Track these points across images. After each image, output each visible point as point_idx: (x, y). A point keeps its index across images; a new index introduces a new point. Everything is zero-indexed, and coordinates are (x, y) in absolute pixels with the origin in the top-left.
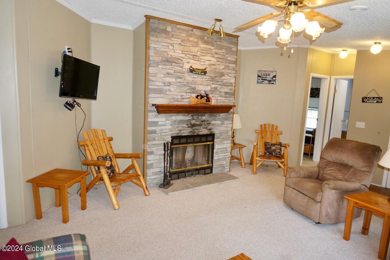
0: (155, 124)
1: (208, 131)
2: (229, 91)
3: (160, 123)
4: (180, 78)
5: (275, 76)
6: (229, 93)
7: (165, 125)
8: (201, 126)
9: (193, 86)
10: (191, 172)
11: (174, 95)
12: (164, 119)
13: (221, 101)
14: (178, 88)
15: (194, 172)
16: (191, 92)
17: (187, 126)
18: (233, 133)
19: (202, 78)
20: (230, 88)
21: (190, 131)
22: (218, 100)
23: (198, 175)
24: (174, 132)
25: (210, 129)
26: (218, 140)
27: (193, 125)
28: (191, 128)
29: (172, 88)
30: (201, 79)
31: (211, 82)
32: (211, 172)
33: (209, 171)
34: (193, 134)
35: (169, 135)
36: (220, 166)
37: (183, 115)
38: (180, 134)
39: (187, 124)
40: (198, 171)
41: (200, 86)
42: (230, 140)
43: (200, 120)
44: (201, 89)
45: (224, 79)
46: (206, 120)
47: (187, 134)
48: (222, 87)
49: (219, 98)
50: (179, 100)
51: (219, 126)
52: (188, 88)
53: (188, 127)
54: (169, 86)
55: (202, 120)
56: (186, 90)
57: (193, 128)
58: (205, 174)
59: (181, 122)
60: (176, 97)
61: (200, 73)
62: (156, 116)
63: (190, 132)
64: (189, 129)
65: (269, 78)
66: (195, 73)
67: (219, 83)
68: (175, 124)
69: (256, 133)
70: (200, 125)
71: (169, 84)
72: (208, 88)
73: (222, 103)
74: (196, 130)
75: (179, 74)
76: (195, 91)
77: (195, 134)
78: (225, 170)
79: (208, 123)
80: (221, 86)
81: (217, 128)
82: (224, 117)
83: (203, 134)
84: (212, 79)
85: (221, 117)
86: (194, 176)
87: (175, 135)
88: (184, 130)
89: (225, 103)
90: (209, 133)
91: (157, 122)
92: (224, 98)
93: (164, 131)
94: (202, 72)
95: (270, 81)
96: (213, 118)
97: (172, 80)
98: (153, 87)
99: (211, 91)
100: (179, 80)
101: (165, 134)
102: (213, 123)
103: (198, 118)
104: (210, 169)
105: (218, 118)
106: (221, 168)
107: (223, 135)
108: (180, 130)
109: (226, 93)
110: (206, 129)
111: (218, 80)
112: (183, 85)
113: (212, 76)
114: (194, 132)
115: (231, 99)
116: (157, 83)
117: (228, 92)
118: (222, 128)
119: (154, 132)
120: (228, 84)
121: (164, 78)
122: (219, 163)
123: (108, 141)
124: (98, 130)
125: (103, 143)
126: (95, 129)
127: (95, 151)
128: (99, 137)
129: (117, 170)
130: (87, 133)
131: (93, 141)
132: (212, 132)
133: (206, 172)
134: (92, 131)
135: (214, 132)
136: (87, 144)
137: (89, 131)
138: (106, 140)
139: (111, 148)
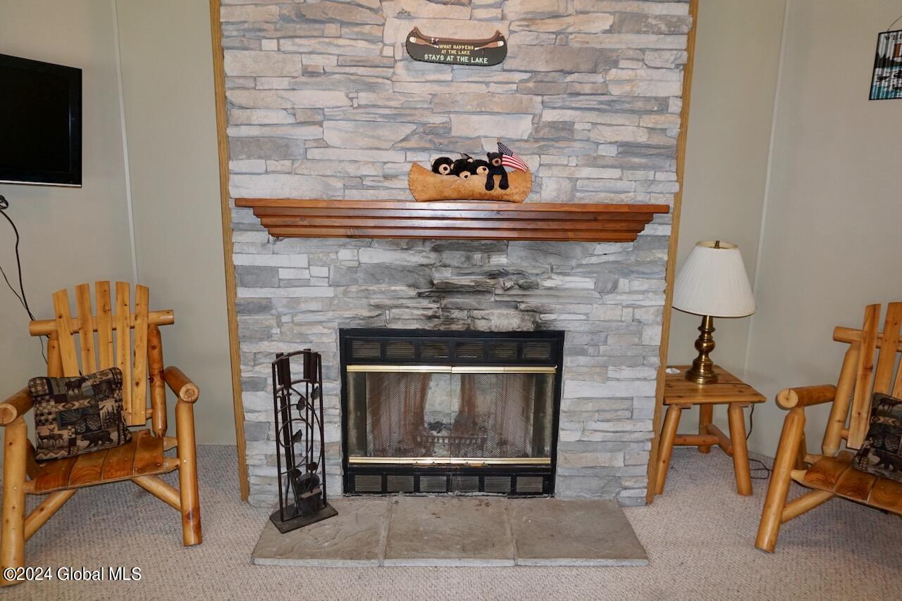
0: (264, 276)
1: (523, 320)
2: (643, 138)
3: (283, 274)
4: (371, 87)
6: (648, 146)
7: (306, 283)
8: (488, 296)
9: (437, 120)
10: (445, 478)
11: (341, 161)
12: (302, 260)
13: (597, 184)
14: (361, 130)
15: (459, 478)
16: (428, 145)
17: (413, 292)
19: (487, 84)
20: (649, 121)
21: (430, 313)
22: (579, 183)
23: (477, 493)
24: (348, 314)
25: (534, 311)
26: (582, 360)
27: (442, 291)
28: (434, 301)
29: (331, 133)
30: (484, 86)
31: (539, 99)
32: (549, 488)
33: (538, 484)
34: (442, 328)
35: (330, 321)
36: (590, 472)
37: (394, 244)
38: (378, 324)
39: (411, 282)
40: (477, 478)
41: (475, 118)
42: (651, 365)
43: (476, 270)
44: (481, 133)
45: (619, 82)
46: (510, 269)
47: (414, 326)
48: (599, 121)
49: (587, 172)
50: (367, 182)
51: (583, 298)
52: (408, 129)
53: (420, 295)
54: (320, 124)
55: (486, 269)
56: (404, 140)
57: (444, 302)
58: (513, 493)
59: (378, 273)
60: (352, 170)
61: (465, 59)
62: (263, 245)
63: (430, 318)
64: (425, 303)
66: (440, 62)
67: (582, 101)
68: (355, 281)
69: (835, 339)
70: (476, 291)
71: (315, 117)
72: (522, 128)
73: (603, 195)
74: (461, 309)
75: (361, 71)
76: (445, 141)
77: (454, 327)
78: (624, 494)
79: (521, 282)
80: (593, 117)
81: (569, 307)
82: (611, 258)
83: (494, 329)
84: (541, 85)
85: (594, 260)
86: (457, 492)
87: (353, 325)
88: (396, 307)
89: (623, 196)
90: (529, 327)
91: (274, 270)
92: (616, 173)
93: (303, 307)
94: (474, 54)
96: (553, 260)
97: (332, 98)
98: (244, 132)
99: (536, 140)
100: (364, 97)
101: (311, 318)
102: (548, 283)
103: (468, 258)
104: (541, 479)
105: (579, 266)
106: (595, 483)
107: (610, 341)
108: (377, 307)
109: (627, 148)
110: (516, 308)
111: (578, 88)
112: (383, 116)
113: (542, 68)
114: (451, 321)
115: (660, 176)
116: (259, 116)
117: (639, 146)
118: (607, 311)
119: (264, 307)
120: (639, 105)
121: (291, 93)
122: (589, 458)
123: (148, 326)
124: (120, 286)
125: (128, 330)
126: (108, 282)
127: (83, 354)
128: (116, 307)
129: (160, 426)
130: (73, 295)
131: (84, 320)
132: (546, 322)
133: (519, 488)
134: (93, 289)
135: (559, 327)
136: (57, 332)
137: (82, 290)
138: (139, 321)
139: (154, 348)
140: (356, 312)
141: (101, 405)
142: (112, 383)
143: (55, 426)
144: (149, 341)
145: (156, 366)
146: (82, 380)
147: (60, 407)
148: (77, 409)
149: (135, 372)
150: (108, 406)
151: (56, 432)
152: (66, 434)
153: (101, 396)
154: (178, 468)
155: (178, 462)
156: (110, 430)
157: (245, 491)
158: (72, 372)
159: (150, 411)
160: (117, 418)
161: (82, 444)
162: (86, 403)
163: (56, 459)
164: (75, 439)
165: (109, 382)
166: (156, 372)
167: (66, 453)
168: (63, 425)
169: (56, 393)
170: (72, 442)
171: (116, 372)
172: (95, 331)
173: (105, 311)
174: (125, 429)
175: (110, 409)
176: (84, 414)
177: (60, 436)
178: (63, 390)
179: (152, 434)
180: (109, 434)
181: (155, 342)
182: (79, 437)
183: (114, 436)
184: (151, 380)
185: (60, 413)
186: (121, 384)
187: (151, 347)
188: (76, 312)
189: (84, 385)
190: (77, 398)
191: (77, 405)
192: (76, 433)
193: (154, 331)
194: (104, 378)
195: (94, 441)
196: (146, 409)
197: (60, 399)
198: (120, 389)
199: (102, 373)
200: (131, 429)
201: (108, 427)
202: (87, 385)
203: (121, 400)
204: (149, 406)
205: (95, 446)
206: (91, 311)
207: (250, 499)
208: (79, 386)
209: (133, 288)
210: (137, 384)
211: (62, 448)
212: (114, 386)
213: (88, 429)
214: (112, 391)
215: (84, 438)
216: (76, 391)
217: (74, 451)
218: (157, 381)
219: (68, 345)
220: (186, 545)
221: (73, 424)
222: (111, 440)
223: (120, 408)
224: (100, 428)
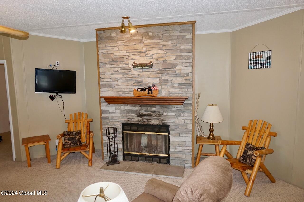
0: (106, 112)
1: (159, 122)
2: (184, 82)
3: (110, 111)
4: (127, 74)
5: (269, 58)
6: (185, 83)
7: (115, 113)
8: (152, 117)
9: (140, 80)
10: (145, 158)
11: (121, 88)
12: (114, 108)
13: (174, 92)
14: (125, 82)
15: (148, 158)
16: (138, 85)
17: (136, 116)
18: (212, 127)
19: (150, 72)
20: (185, 78)
21: (140, 120)
22: (170, 92)
23: (152, 162)
24: (123, 120)
25: (162, 120)
26: (173, 132)
27: (142, 115)
28: (141, 118)
29: (119, 83)
31: (160, 74)
32: (168, 162)
33: (165, 161)
34: (142, 123)
35: (120, 121)
36: (177, 159)
37: (132, 105)
38: (129, 122)
39: (135, 113)
40: (152, 158)
41: (148, 79)
42: (190, 134)
43: (149, 111)
44: (149, 82)
45: (178, 70)
46: (156, 111)
47: (137, 123)
48: (174, 78)
49: (172, 89)
50: (126, 93)
51: (172, 117)
52: (134, 82)
53: (138, 116)
54: (117, 81)
55: (151, 111)
56: (133, 84)
57: (142, 118)
58: (160, 163)
59: (129, 111)
60: (123, 90)
61: (144, 67)
62: (107, 105)
63: (140, 121)
64: (139, 118)
65: (262, 60)
66: (139, 68)
67: (169, 75)
68: (124, 113)
69: (243, 129)
70: (149, 115)
71: (116, 80)
72: (157, 80)
73: (176, 94)
74: (146, 119)
75: (124, 70)
76: (141, 84)
77: (145, 123)
78: (186, 165)
79: (159, 114)
80: (173, 78)
81: (169, 119)
82: (178, 108)
83: (153, 124)
84: (161, 71)
85: (174, 109)
86: (147, 162)
87: (124, 122)
88: (133, 119)
89: (180, 95)
90: (161, 124)
91: (109, 110)
92: (178, 90)
93: (114, 118)
94: (146, 66)
95: (263, 64)
96: (165, 109)
97: (120, 76)
98: (103, 83)
99: (161, 83)
100: (125, 75)
101: (116, 120)
102: (164, 114)
103: (147, 108)
104: (166, 160)
105: (172, 110)
106: (179, 162)
107: (179, 127)
108: (129, 118)
109: (181, 84)
110: (158, 119)
111: (169, 72)
112: (129, 79)
113: (161, 68)
114: (144, 122)
115: (189, 90)
116: (105, 80)
117: (183, 83)
118: (179, 120)
119: (106, 118)
120: (182, 75)
121: (111, 75)
122: (177, 155)
123: (87, 122)
124: (83, 113)
125: (83, 123)
126: (80, 113)
127: (74, 127)
128: (81, 118)
129: (88, 143)
130: (73, 115)
131: (75, 120)
132: (164, 123)
133: (161, 161)
134: (77, 114)
135: (168, 124)
136: (70, 122)
137: (75, 114)
138: (85, 121)
139: (88, 126)
140: (125, 120)
141: (76, 137)
142: (79, 133)
143: (67, 140)
144: (87, 125)
145: (88, 130)
146: (73, 132)
147: (69, 137)
148: (72, 138)
149: (84, 131)
150: (77, 137)
151: (68, 142)
152: (69, 142)
153: (76, 135)
154: (89, 151)
155: (89, 149)
156: (78, 142)
157: (103, 158)
158: (72, 130)
159: (86, 140)
160: (79, 140)
161: (72, 144)
162: (73, 136)
163: (67, 147)
164: (71, 143)
165: (78, 133)
166: (88, 131)
167: (69, 146)
168: (69, 140)
169: (68, 134)
170: (70, 144)
171: (80, 131)
172: (77, 122)
173: (79, 118)
174: (81, 143)
175: (78, 138)
176: (73, 139)
177: (68, 143)
178: (69, 133)
179: (86, 145)
180: (77, 143)
181: (88, 125)
182: (72, 143)
183: (78, 144)
184: (87, 133)
185: (69, 138)
186: (81, 133)
187: (87, 126)
188: (74, 118)
189: (73, 133)
190: (72, 135)
191: (72, 137)
192: (71, 142)
193: (88, 123)
194: (77, 132)
195: (74, 144)
196: (85, 139)
197: (69, 135)
198: (80, 134)
199: (77, 131)
200: (82, 143)
201: (77, 142)
202: (74, 133)
203: (80, 137)
204: (86, 138)
205: (75, 145)
206: (76, 118)
207: (104, 159)
208: (72, 133)
209: (85, 114)
210: (84, 134)
211: (68, 145)
212: (79, 134)
213: (73, 142)
214: (79, 135)
215: (73, 143)
216: (72, 134)
217: (71, 145)
218: (88, 134)
219: (72, 125)
220: (89, 166)
221: (71, 140)
222: (78, 145)
223: (80, 138)
224: (76, 142)
